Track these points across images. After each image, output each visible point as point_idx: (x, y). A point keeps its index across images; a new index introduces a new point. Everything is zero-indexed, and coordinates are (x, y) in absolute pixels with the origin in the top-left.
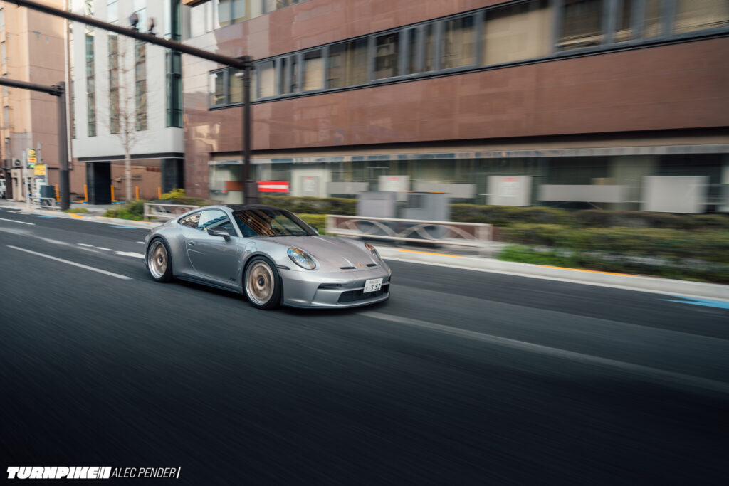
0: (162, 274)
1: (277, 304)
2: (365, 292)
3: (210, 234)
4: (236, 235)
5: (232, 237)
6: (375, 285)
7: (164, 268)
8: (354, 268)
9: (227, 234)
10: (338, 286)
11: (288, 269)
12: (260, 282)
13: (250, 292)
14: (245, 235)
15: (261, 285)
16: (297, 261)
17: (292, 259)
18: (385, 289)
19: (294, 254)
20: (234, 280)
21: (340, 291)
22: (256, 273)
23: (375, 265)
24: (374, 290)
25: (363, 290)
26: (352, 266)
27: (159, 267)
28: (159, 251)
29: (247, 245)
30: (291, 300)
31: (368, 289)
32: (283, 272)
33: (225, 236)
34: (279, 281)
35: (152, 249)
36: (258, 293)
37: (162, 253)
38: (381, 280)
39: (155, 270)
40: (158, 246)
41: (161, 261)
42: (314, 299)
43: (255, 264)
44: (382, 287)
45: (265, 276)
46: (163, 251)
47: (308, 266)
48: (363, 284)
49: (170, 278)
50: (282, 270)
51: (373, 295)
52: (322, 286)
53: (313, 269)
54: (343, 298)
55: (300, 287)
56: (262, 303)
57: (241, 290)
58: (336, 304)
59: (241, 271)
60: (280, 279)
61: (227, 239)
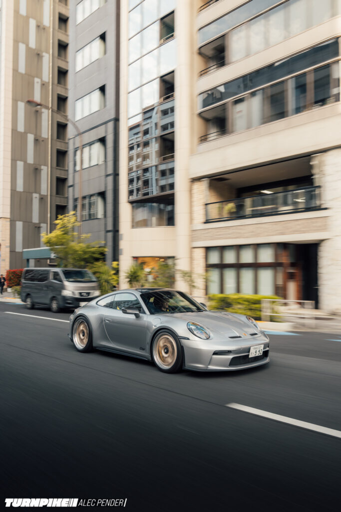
0: (84, 346)
1: (179, 368)
2: (250, 356)
3: (124, 312)
4: (144, 313)
5: (141, 315)
6: (258, 350)
7: (86, 341)
8: (240, 337)
9: (137, 312)
10: (229, 352)
11: (188, 339)
12: (166, 350)
13: (157, 359)
15: (166, 353)
16: (195, 333)
17: (190, 330)
18: (266, 354)
19: (193, 327)
20: (143, 349)
21: (231, 357)
22: (161, 343)
23: (257, 334)
24: (257, 355)
25: (249, 355)
26: (238, 335)
27: (82, 340)
28: (82, 327)
29: (154, 321)
30: (190, 364)
31: (252, 354)
32: (184, 341)
33: (136, 314)
35: (75, 326)
36: (164, 359)
37: (84, 329)
38: (262, 346)
39: (79, 342)
40: (81, 323)
41: (83, 336)
42: (209, 364)
43: (161, 336)
44: (264, 352)
45: (169, 345)
46: (85, 327)
47: (203, 336)
48: (248, 350)
49: (90, 349)
51: (256, 359)
52: (216, 353)
53: (208, 339)
54: (233, 362)
55: (198, 355)
56: (167, 367)
57: (150, 358)
58: (227, 367)
59: (149, 342)
60: (182, 348)
61: (137, 316)
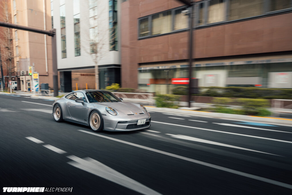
0: (59, 119)
1: (101, 130)
2: (138, 124)
3: (76, 102)
4: (87, 102)
5: (85, 103)
6: (142, 122)
7: (60, 116)
8: (133, 115)
9: (83, 102)
10: (126, 122)
11: (106, 115)
12: (95, 121)
13: (91, 125)
14: (90, 102)
15: (96, 122)
16: (109, 112)
17: (107, 111)
19: (109, 109)
20: (86, 120)
21: (127, 124)
22: (94, 117)
23: (143, 113)
24: (142, 124)
25: (137, 124)
26: (133, 114)
27: (58, 116)
28: (58, 110)
29: (90, 106)
30: (106, 128)
31: (139, 123)
32: (104, 116)
33: (82, 103)
34: (102, 120)
35: (55, 109)
36: (95, 126)
38: (145, 120)
39: (56, 117)
40: (57, 107)
41: (59, 114)
42: (116, 128)
43: (95, 113)
44: (146, 122)
45: (97, 119)
46: (59, 109)
47: (114, 114)
48: (137, 121)
49: (62, 120)
50: (103, 116)
51: (142, 126)
52: (119, 122)
53: (116, 115)
54: (128, 127)
55: (111, 123)
56: (96, 129)
57: (88, 124)
58: (125, 129)
59: (88, 117)
60: (103, 119)
61: (83, 104)
